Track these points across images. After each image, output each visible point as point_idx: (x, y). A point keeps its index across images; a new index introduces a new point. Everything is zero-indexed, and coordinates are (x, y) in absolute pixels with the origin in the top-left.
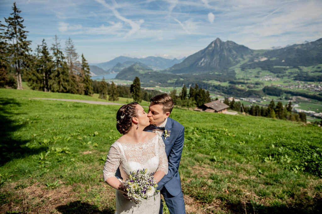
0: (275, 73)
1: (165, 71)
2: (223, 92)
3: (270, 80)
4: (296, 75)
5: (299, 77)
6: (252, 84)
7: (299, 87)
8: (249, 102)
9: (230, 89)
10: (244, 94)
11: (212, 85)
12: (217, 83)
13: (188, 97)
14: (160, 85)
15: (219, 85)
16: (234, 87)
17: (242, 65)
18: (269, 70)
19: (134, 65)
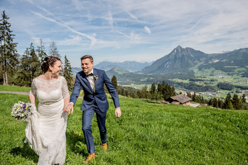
0: (226, 72)
1: (139, 72)
2: (185, 88)
3: (223, 77)
4: (243, 73)
5: (246, 74)
6: (208, 81)
7: (246, 83)
8: (206, 95)
9: (191, 85)
10: (202, 89)
11: (176, 82)
12: (180, 81)
13: (157, 91)
14: (134, 83)
15: (181, 82)
16: (193, 83)
17: (199, 66)
18: (221, 69)
19: (114, 68)
